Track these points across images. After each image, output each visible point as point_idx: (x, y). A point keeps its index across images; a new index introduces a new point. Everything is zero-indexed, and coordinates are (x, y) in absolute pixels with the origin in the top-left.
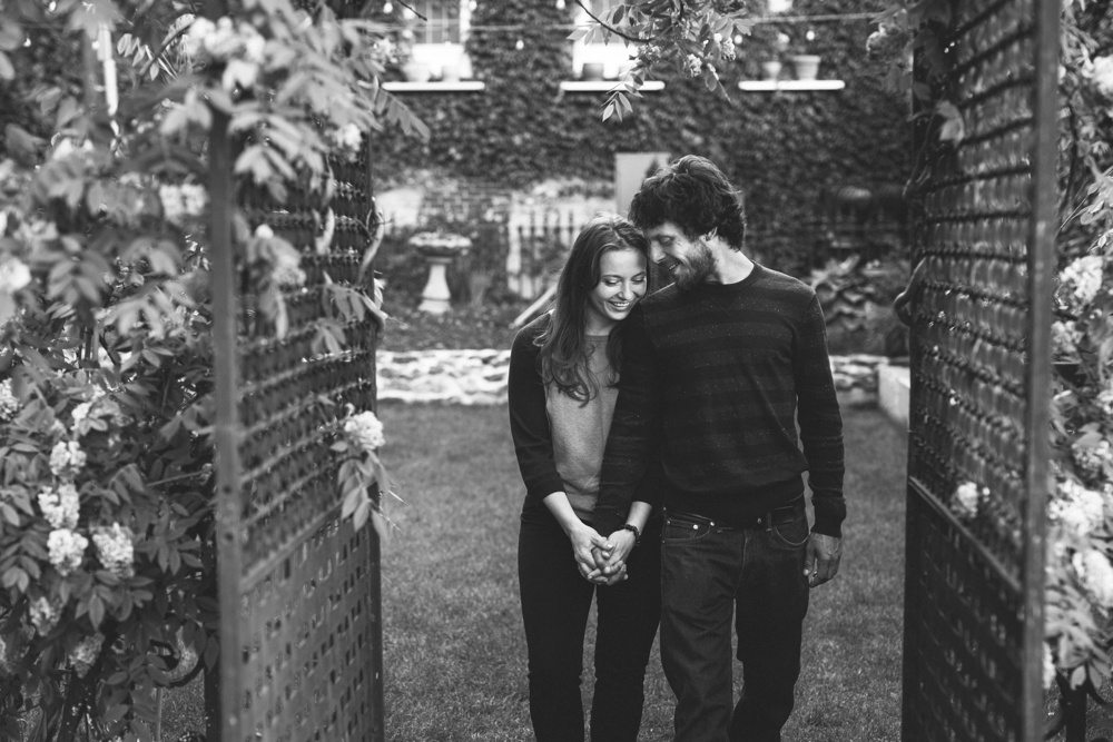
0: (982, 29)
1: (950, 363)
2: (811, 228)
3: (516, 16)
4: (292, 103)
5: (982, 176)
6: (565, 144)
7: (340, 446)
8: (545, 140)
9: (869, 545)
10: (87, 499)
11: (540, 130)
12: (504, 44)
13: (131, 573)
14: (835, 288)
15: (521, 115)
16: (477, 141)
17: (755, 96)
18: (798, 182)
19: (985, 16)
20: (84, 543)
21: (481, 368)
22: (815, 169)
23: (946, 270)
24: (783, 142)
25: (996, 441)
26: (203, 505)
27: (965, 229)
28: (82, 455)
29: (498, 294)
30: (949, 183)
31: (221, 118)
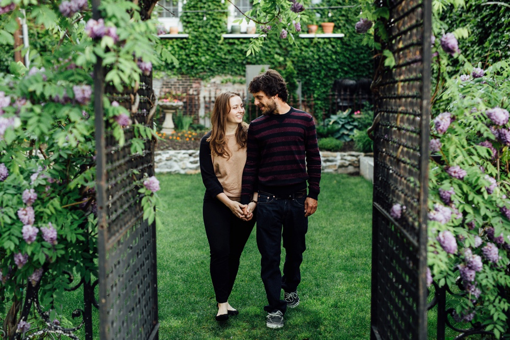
0: (401, 22)
1: (390, 156)
2: (330, 97)
3: (202, 5)
4: (128, 53)
5: (402, 81)
6: (223, 60)
7: (142, 191)
8: (215, 59)
9: (356, 232)
10: (37, 213)
11: (213, 55)
12: (197, 17)
13: (56, 243)
14: (341, 123)
15: (205, 48)
16: (186, 60)
17: (305, 40)
18: (324, 77)
19: (403, 17)
20: (37, 231)
21: (189, 158)
22: (332, 72)
23: (388, 118)
24: (318, 60)
25: (408, 187)
26: (83, 215)
27: (395, 102)
28: (36, 195)
29: (195, 126)
30: (389, 83)
31: (100, 59)
